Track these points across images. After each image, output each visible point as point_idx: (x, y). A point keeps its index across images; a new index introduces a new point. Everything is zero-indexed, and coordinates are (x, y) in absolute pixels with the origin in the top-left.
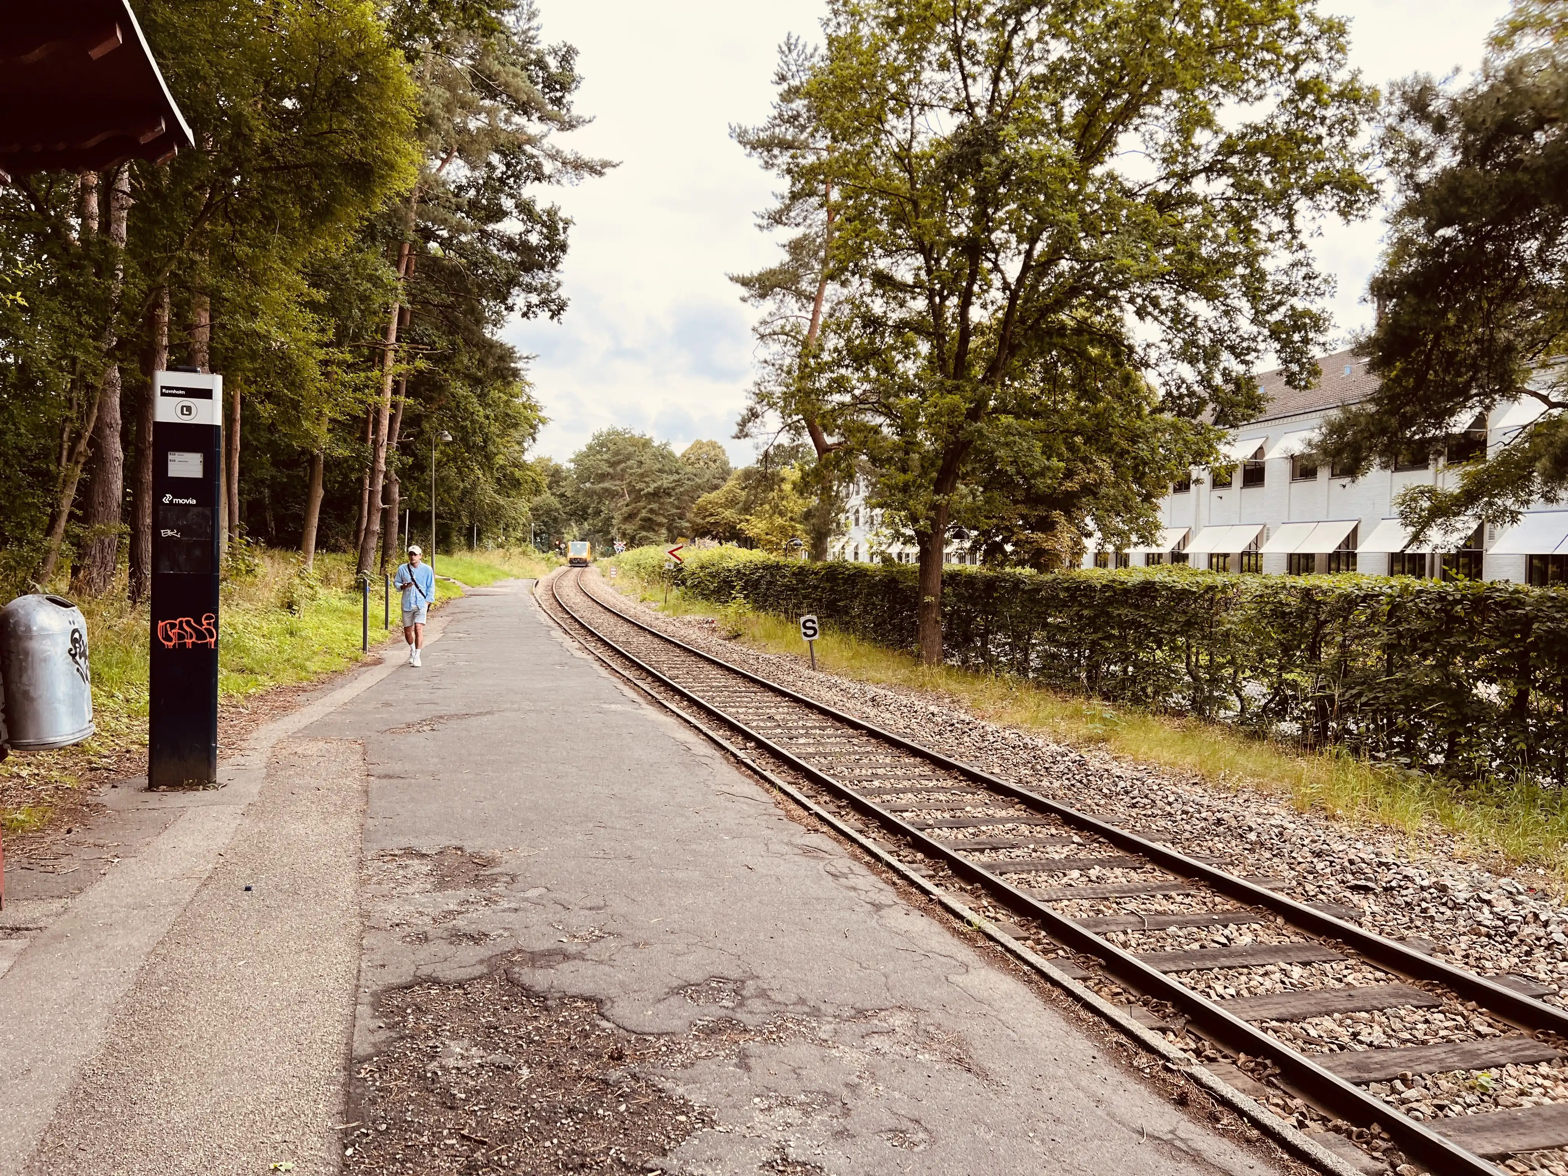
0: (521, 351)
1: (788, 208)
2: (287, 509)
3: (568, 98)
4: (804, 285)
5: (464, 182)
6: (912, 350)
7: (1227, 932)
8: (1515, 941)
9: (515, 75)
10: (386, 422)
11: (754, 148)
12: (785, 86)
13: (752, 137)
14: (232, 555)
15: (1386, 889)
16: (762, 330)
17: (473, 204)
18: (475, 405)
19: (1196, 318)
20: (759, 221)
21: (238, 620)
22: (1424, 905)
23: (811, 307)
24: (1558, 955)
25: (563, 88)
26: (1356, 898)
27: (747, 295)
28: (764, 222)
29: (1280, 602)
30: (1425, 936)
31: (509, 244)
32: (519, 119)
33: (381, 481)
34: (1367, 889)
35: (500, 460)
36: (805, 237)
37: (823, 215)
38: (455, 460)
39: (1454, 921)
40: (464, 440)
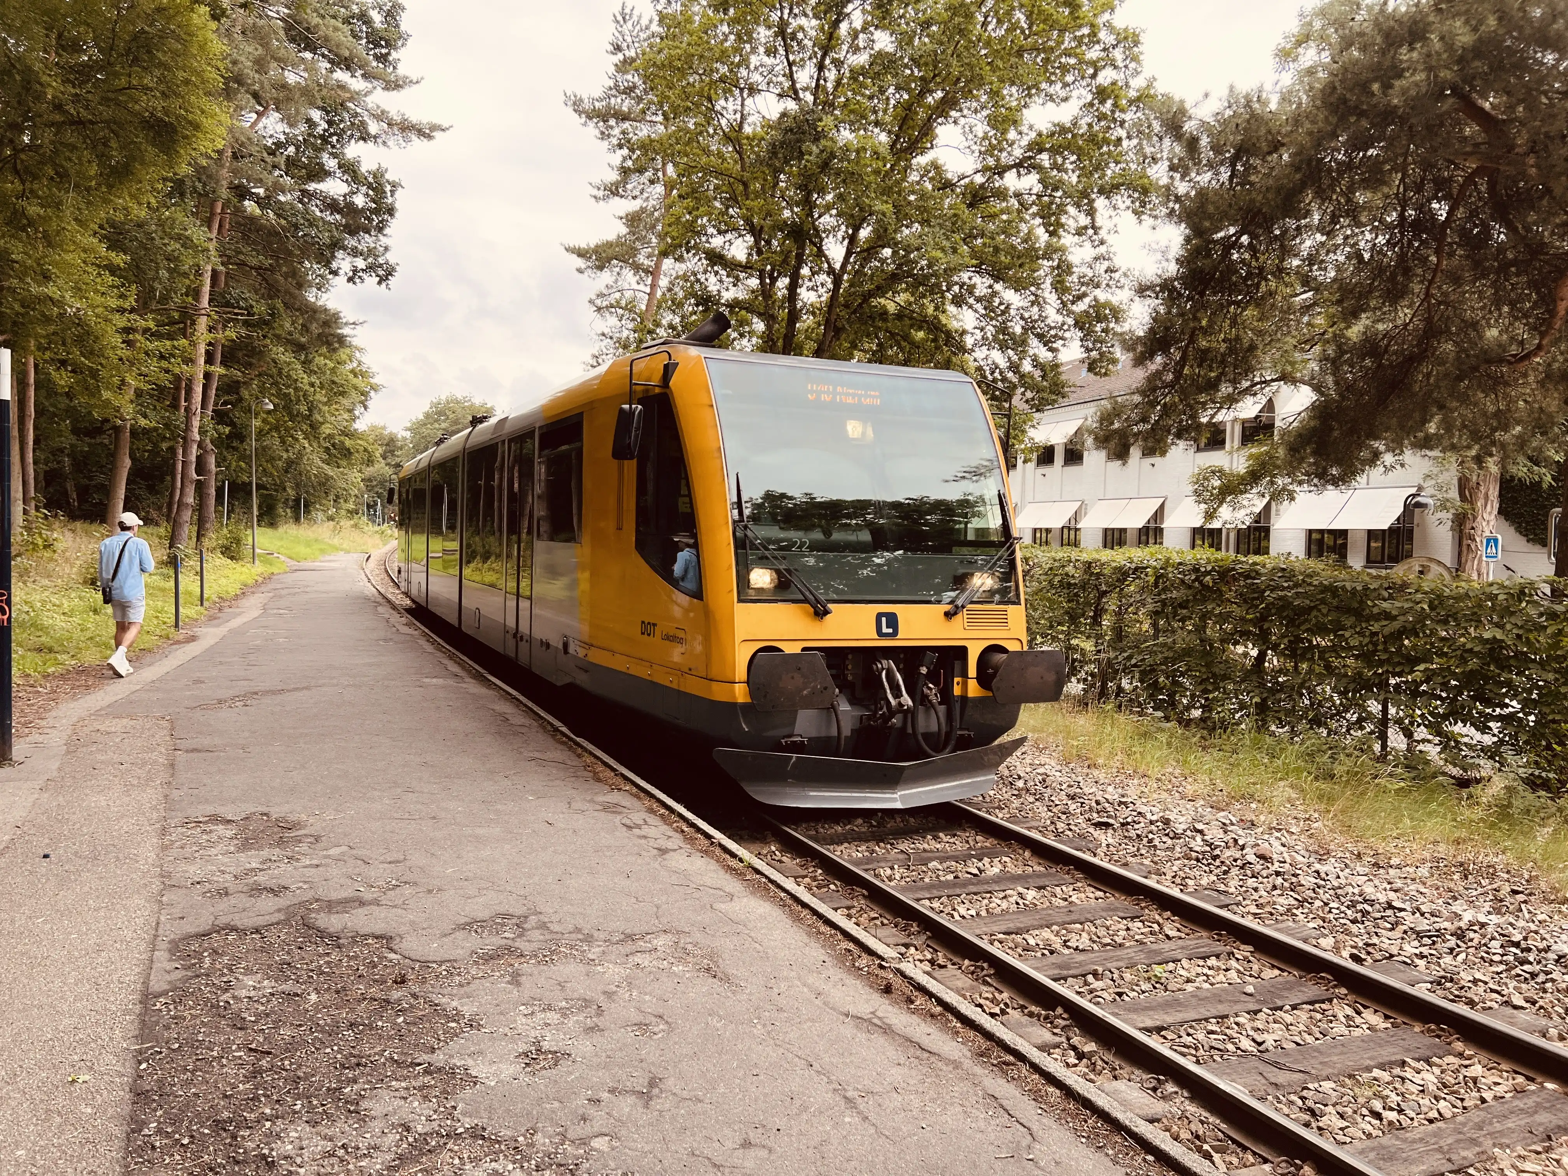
0: (347, 315)
1: (625, 182)
2: (90, 479)
3: (394, 55)
4: (642, 259)
5: (282, 138)
6: (747, 329)
7: (980, 865)
8: (1218, 863)
9: (336, 29)
10: (198, 390)
11: (590, 118)
12: (620, 56)
13: (587, 105)
14: (28, 529)
15: (1123, 825)
16: (598, 302)
17: (291, 163)
18: (298, 372)
19: (1008, 307)
20: (595, 192)
21: (36, 598)
22: (1151, 836)
23: (649, 281)
24: (1249, 873)
25: (388, 45)
26: (1098, 833)
27: (583, 266)
28: (601, 193)
29: (1067, 575)
30: (1147, 862)
31: (332, 206)
32: (341, 75)
33: (194, 451)
34: (1107, 825)
35: (326, 430)
36: (643, 210)
37: (659, 189)
38: (277, 428)
39: (1172, 849)
40: (287, 408)
